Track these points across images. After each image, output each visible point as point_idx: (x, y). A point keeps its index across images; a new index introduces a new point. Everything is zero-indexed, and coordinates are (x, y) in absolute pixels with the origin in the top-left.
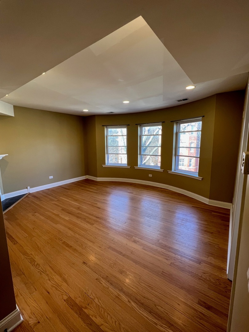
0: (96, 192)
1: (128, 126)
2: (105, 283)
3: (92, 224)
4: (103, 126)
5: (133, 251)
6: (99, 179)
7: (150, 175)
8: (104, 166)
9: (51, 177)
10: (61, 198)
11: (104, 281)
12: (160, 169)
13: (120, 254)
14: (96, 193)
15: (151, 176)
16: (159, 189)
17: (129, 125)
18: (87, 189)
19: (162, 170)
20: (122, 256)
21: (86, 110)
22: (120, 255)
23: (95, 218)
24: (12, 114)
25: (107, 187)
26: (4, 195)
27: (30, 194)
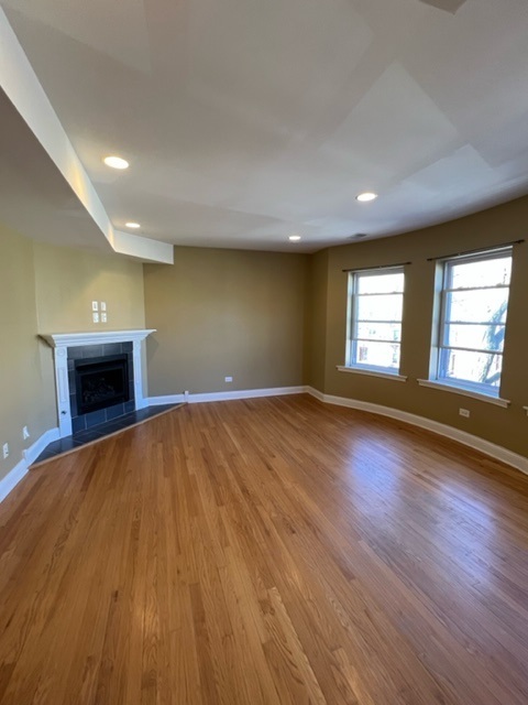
0: (299, 427)
1: (406, 266)
2: (89, 686)
3: (220, 503)
4: (344, 271)
5: (235, 633)
6: (328, 399)
7: (464, 413)
8: (340, 368)
9: (229, 379)
10: (224, 424)
11: (94, 676)
12: (497, 397)
13: (195, 622)
14: (297, 430)
15: (468, 416)
16: (485, 462)
17: (409, 263)
18: (287, 417)
19: (504, 403)
20: (196, 630)
21: (294, 238)
22: (192, 624)
23: (238, 490)
24: (169, 260)
25: (333, 422)
26: (147, 399)
27: (186, 404)
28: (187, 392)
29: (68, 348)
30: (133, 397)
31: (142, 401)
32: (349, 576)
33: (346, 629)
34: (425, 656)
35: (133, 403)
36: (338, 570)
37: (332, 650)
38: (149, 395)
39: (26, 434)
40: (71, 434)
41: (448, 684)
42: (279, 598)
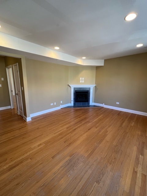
26: (94, 103)
27: (103, 107)
28: (104, 104)
29: (74, 88)
30: (89, 101)
31: (92, 103)
32: (53, 158)
33: (36, 160)
34: (29, 180)
35: (89, 103)
36: (54, 154)
37: (30, 159)
38: (94, 102)
39: (61, 102)
40: (73, 105)
41: (22, 186)
42: (42, 146)
